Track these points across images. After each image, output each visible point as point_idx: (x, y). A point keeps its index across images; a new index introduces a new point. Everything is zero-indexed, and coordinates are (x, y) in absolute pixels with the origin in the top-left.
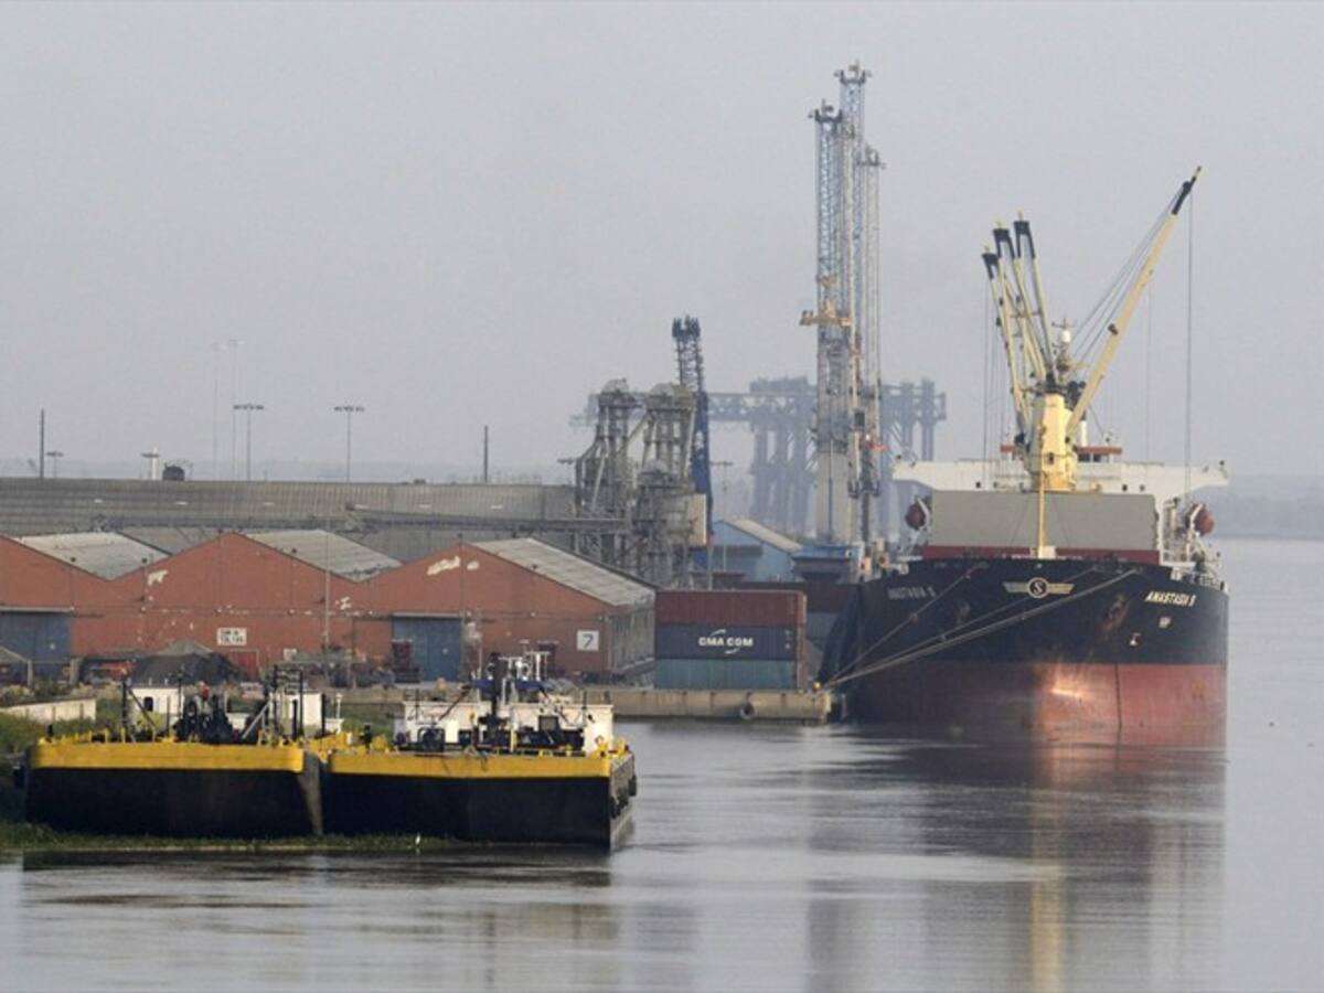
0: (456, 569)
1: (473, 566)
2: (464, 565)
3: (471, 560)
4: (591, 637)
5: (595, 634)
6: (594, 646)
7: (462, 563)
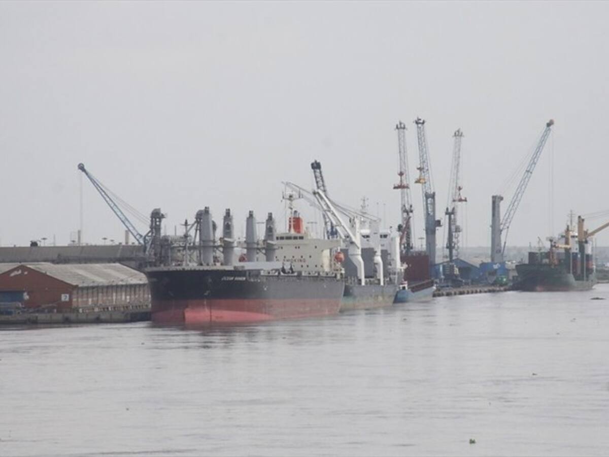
0: (20, 274)
1: (26, 273)
2: (22, 273)
3: (25, 271)
4: (66, 296)
5: (68, 295)
6: (67, 299)
7: (22, 272)
